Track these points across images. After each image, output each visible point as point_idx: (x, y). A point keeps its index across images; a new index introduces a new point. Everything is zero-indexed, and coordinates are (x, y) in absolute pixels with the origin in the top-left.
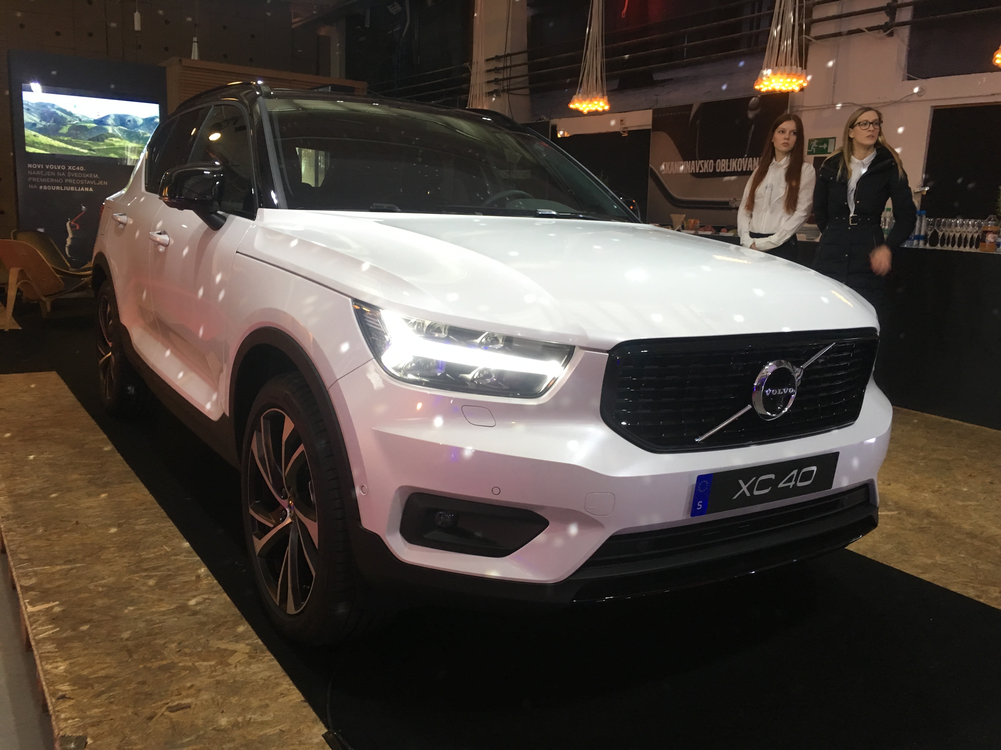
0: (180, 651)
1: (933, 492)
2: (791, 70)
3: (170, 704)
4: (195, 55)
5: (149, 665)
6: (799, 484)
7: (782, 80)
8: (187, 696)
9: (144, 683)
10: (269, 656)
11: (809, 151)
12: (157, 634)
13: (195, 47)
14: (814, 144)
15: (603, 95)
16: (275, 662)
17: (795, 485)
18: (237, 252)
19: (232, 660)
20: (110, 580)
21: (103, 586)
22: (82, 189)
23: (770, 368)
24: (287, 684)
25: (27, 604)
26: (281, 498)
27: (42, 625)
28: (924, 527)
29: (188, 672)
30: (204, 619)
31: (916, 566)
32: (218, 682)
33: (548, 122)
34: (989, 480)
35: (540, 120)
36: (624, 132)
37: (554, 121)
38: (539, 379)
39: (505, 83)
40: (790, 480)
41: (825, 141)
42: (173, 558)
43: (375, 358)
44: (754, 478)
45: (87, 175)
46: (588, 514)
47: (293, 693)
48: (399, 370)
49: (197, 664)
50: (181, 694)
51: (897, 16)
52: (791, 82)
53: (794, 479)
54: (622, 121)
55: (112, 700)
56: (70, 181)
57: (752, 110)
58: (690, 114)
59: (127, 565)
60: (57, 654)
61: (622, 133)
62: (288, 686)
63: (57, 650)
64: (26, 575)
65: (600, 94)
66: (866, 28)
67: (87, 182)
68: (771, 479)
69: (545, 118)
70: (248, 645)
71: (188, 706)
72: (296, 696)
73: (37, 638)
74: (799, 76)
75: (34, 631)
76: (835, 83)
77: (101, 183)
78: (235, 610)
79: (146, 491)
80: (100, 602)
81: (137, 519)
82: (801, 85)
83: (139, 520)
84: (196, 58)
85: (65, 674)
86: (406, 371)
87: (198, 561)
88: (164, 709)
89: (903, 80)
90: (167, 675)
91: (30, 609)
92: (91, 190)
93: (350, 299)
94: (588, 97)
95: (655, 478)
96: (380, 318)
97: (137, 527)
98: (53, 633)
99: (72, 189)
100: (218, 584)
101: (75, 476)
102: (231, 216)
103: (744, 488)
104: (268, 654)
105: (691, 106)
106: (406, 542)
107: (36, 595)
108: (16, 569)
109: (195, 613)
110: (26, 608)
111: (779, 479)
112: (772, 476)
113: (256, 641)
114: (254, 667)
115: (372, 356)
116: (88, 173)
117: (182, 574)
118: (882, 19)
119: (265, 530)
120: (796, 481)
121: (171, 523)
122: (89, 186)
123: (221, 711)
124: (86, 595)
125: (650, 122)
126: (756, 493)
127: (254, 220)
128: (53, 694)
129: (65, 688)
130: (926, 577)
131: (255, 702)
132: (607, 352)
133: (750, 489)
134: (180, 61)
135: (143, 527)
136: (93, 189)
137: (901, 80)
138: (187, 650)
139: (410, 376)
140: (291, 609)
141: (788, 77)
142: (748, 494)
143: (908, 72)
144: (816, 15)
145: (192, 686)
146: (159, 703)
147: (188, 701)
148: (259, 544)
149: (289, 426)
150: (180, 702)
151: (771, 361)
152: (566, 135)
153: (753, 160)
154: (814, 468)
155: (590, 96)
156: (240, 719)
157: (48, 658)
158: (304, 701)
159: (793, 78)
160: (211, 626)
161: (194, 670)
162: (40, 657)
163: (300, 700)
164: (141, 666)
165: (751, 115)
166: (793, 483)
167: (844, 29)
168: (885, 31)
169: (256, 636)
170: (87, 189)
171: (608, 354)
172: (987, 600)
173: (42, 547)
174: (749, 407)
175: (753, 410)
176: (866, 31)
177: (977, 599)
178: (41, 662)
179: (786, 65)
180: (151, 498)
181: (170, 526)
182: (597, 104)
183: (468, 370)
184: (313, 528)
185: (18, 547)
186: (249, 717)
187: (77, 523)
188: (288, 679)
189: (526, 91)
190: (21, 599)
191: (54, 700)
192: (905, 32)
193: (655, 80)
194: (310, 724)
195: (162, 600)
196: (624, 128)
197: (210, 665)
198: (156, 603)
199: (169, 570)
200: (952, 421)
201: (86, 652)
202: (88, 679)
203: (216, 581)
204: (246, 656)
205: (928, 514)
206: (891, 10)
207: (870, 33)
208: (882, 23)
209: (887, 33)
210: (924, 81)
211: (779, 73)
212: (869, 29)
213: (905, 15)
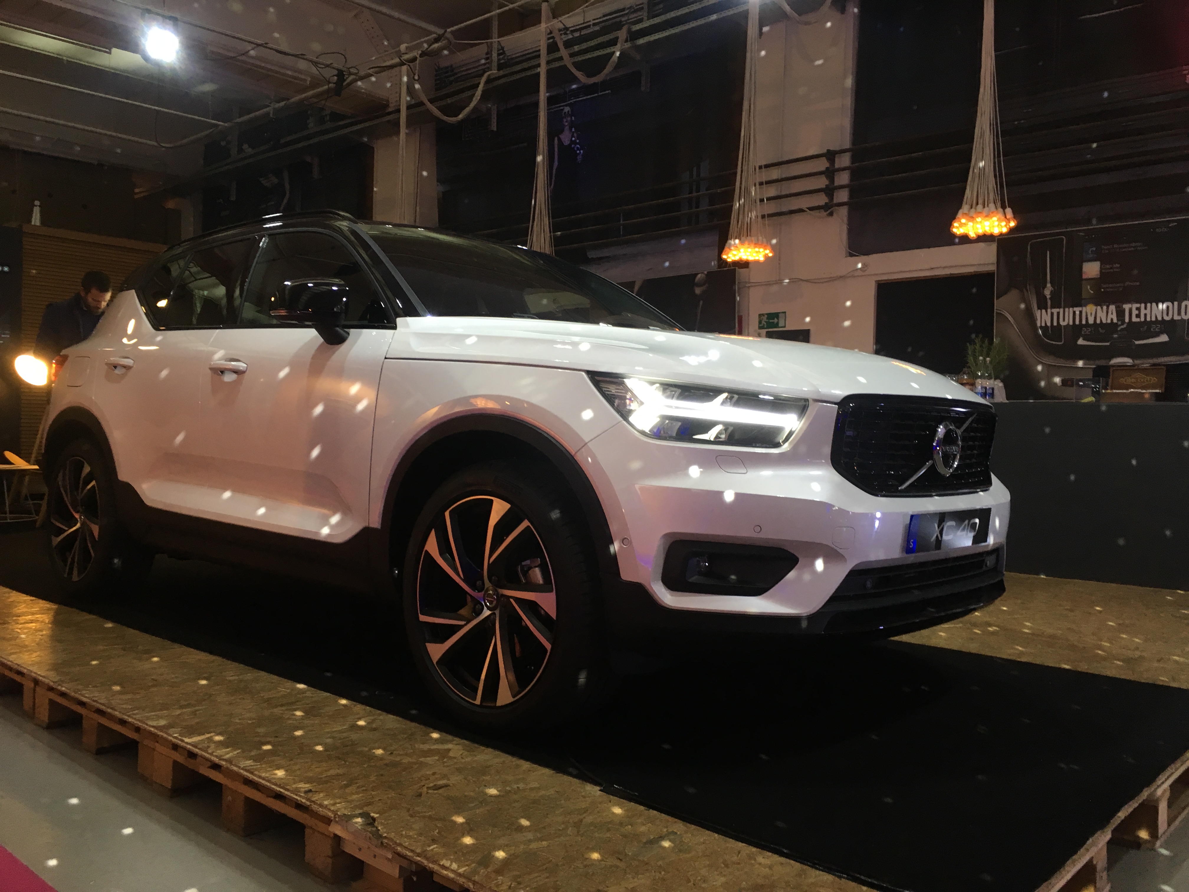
2: (758, 240)
3: (427, 785)
4: (36, 219)
5: (372, 764)
7: (749, 250)
8: (438, 779)
9: (382, 775)
11: (761, 325)
12: (351, 745)
13: (37, 211)
14: (765, 318)
18: (386, 358)
19: (453, 755)
20: (251, 715)
21: (249, 719)
23: (941, 430)
25: (178, 738)
26: (476, 591)
27: (217, 749)
29: (417, 765)
32: (458, 769)
38: (778, 430)
40: (964, 529)
41: (776, 315)
42: (300, 695)
43: (625, 420)
44: (943, 523)
46: (833, 546)
49: (420, 760)
50: (430, 779)
51: (835, 197)
52: (757, 252)
53: (966, 528)
55: (364, 788)
57: (699, 285)
59: (255, 703)
63: (260, 763)
64: (146, 719)
66: (807, 208)
68: (953, 525)
70: (456, 745)
71: (447, 785)
73: (223, 758)
74: (766, 246)
75: (214, 755)
76: (779, 260)
80: (260, 730)
82: (767, 254)
83: (224, 673)
84: (38, 224)
85: (290, 777)
88: (425, 789)
89: (846, 257)
90: (399, 769)
91: (189, 740)
93: (583, 373)
97: (230, 678)
98: (238, 753)
101: (100, 648)
102: (355, 330)
103: (938, 532)
105: (633, 283)
107: (181, 731)
108: (127, 716)
109: (374, 729)
110: (182, 740)
111: (958, 527)
112: (954, 523)
114: (482, 757)
115: (620, 419)
118: (821, 200)
119: (451, 630)
120: (967, 530)
123: (483, 786)
124: (239, 726)
126: (944, 538)
127: (394, 330)
128: (293, 792)
129: (303, 786)
131: (509, 778)
132: (837, 403)
133: (941, 533)
135: (235, 678)
141: (755, 247)
142: (940, 538)
143: (850, 250)
145: (435, 773)
146: (416, 786)
147: (442, 782)
148: (439, 650)
149: (499, 510)
150: (435, 783)
151: (941, 424)
154: (977, 520)
156: (508, 788)
159: (758, 249)
160: (403, 736)
161: (422, 764)
162: (245, 771)
164: (365, 766)
165: (698, 291)
166: (966, 532)
167: (784, 209)
168: (826, 211)
169: (458, 739)
171: (837, 406)
173: (138, 699)
174: (931, 461)
176: (807, 210)
178: (251, 774)
184: (547, 600)
186: (515, 786)
187: (154, 680)
190: (164, 735)
191: (301, 795)
192: (844, 211)
193: (589, 257)
194: (579, 785)
197: (436, 760)
198: (323, 726)
199: (307, 704)
201: (293, 762)
202: (320, 778)
204: (464, 751)
206: (829, 191)
207: (811, 212)
208: (822, 203)
209: (828, 212)
210: (866, 257)
211: (747, 243)
212: (811, 209)
213: (843, 196)
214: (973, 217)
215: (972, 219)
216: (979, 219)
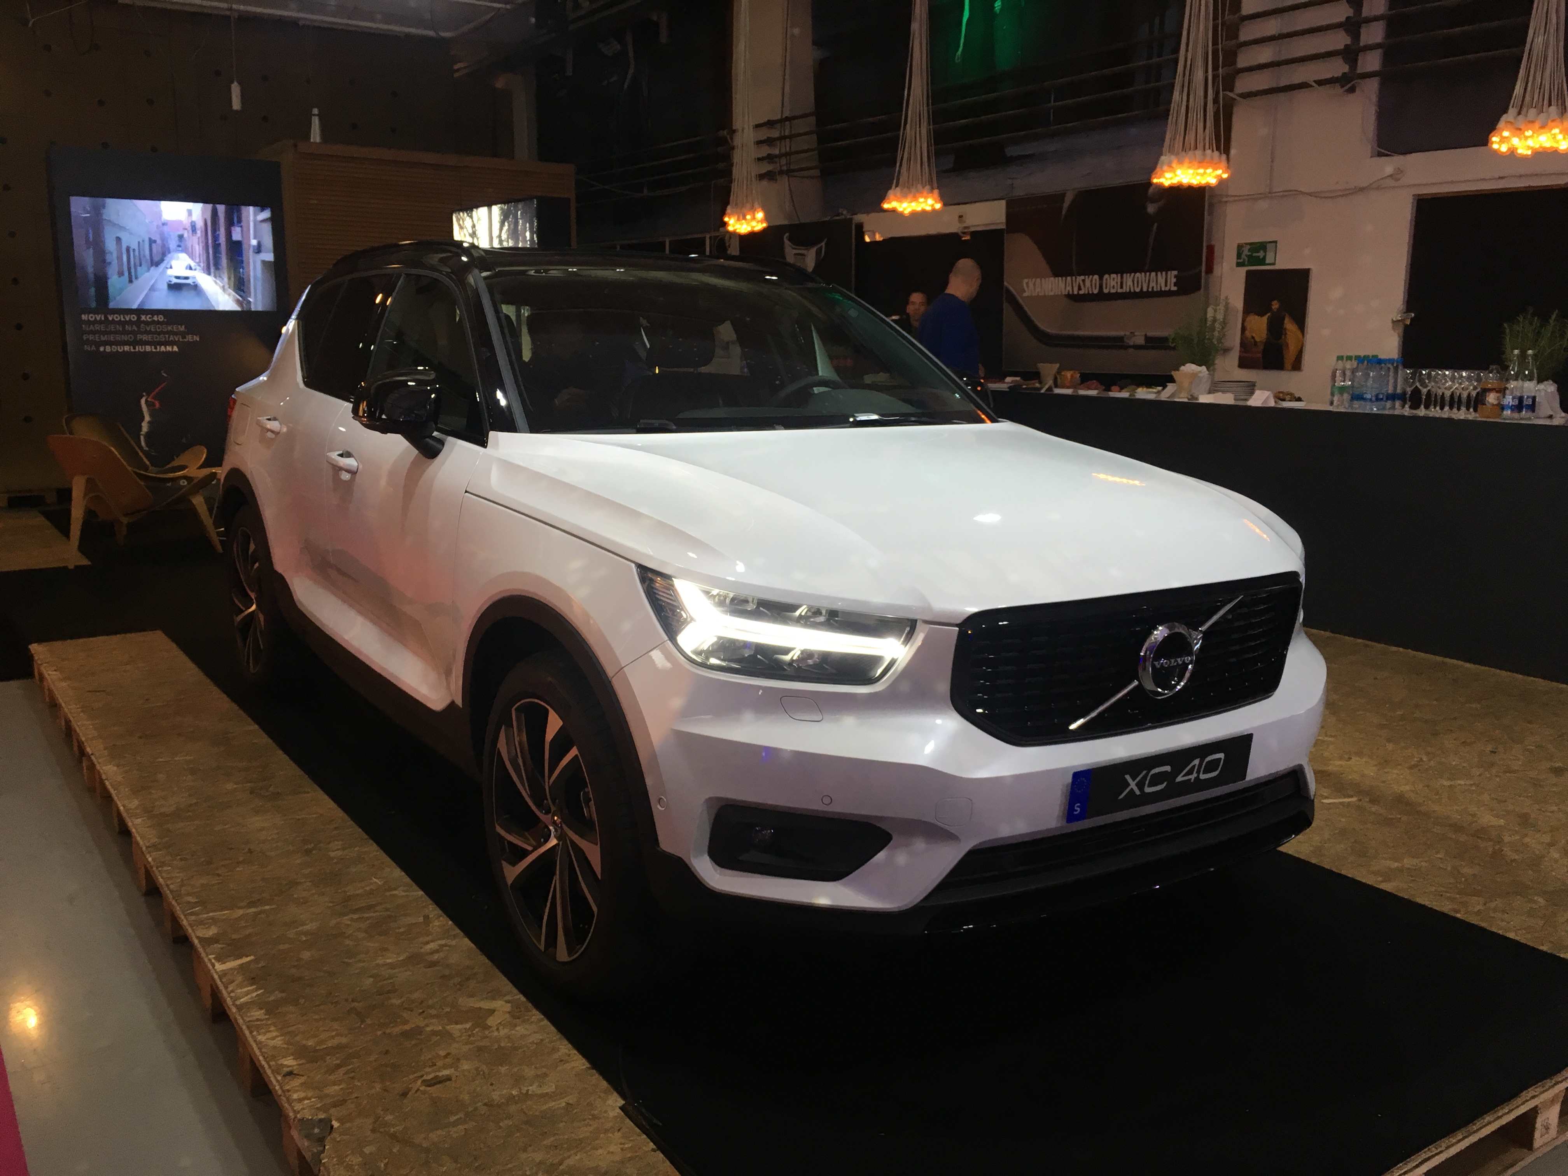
0: (423, 1012)
1: (1411, 768)
2: (1204, 155)
3: (425, 1077)
4: (316, 135)
5: (388, 1031)
6: (1203, 776)
7: (1191, 171)
8: (445, 1067)
9: (387, 1052)
10: (536, 1015)
11: (1239, 261)
12: (389, 992)
13: (316, 121)
14: (1246, 252)
15: (932, 189)
16: (546, 1022)
17: (1197, 778)
18: (466, 492)
19: (491, 1021)
20: (311, 927)
21: (305, 933)
22: (163, 349)
23: (1160, 633)
24: (565, 1048)
25: (213, 961)
26: (542, 812)
27: (240, 986)
28: (1393, 819)
29: (439, 1037)
30: (447, 972)
31: (1375, 873)
32: (480, 1049)
33: (851, 220)
34: (1489, 748)
35: (838, 215)
36: (964, 233)
37: (859, 218)
38: (874, 660)
39: (784, 161)
40: (1190, 772)
41: (1262, 246)
42: (388, 894)
43: (670, 640)
44: (1144, 772)
45: (170, 328)
46: (939, 824)
47: (575, 1058)
48: (699, 653)
49: (448, 1027)
50: (435, 1065)
51: (1359, 62)
52: (1205, 173)
53: (1196, 770)
54: (961, 217)
55: (352, 1075)
56: (145, 338)
57: (1153, 201)
58: (1061, 208)
59: (331, 905)
60: (269, 1022)
61: (962, 235)
62: (567, 1051)
63: (267, 1017)
64: (202, 923)
65: (928, 187)
66: (1315, 81)
67: (169, 337)
68: (1166, 772)
69: (845, 212)
70: (507, 1002)
71: (449, 1079)
72: (580, 1063)
73: (238, 1003)
74: (1216, 164)
75: (232, 994)
76: (1272, 161)
77: (189, 338)
78: (483, 959)
79: (331, 804)
80: (306, 955)
81: (329, 843)
82: (1220, 176)
83: (331, 845)
84: (318, 140)
85: (285, 1046)
86: (709, 653)
87: (422, 895)
88: (419, 1082)
89: (1371, 157)
90: (413, 1042)
91: (219, 967)
92: (176, 349)
93: (633, 565)
94: (910, 192)
95: (1018, 778)
96: (675, 591)
97: (332, 854)
98: (257, 995)
99: (148, 348)
100: (454, 926)
101: (230, 786)
102: (450, 440)
103: (1133, 785)
104: (535, 1011)
105: (1061, 197)
106: (716, 866)
107: (222, 948)
108: (185, 916)
109: (433, 964)
110: (213, 966)
111: (1176, 772)
112: (1168, 768)
113: (518, 997)
114: (521, 1030)
115: (666, 638)
116: (170, 325)
117: (406, 915)
118: (1338, 68)
119: (520, 854)
120: (1198, 772)
121: (374, 847)
122: (172, 343)
123: (490, 1083)
124: (287, 946)
125: (1003, 219)
126: (1148, 790)
127: (486, 447)
128: (276, 1071)
129: (289, 1062)
130: (1387, 887)
131: (529, 1072)
132: (957, 625)
133: (1141, 785)
134: (295, 146)
135: (339, 853)
136: (178, 347)
137: (1370, 155)
138: (433, 1012)
139: (713, 661)
140: (562, 954)
141: (1199, 168)
142: (1138, 792)
143: (1379, 146)
144: (1244, 60)
145: (448, 1054)
146: (411, 1077)
147: (446, 1072)
148: (512, 872)
149: (554, 723)
150: (437, 1074)
151: (1161, 625)
152: (878, 238)
153: (1157, 275)
154: (1221, 756)
155: (913, 190)
156: (514, 1092)
157: (258, 1028)
158: (593, 1068)
159: (1206, 168)
160: (457, 980)
161: (446, 1036)
162: (248, 1027)
163: (584, 1067)
164: (379, 1033)
165: (1151, 209)
166: (1195, 775)
167: (1283, 83)
168: (1342, 87)
169: (515, 991)
170: (169, 348)
171: (957, 629)
172: (1466, 916)
173: (213, 885)
174: (1136, 683)
175: (1140, 687)
176: (1314, 84)
177: (1452, 914)
178: (251, 1032)
179: (1196, 148)
180: (340, 813)
181: (373, 850)
182: (924, 202)
183: (787, 651)
184: (593, 853)
185: (182, 885)
186: (526, 1089)
187: (250, 851)
188: (565, 1042)
189: (816, 172)
190: (203, 955)
191: (279, 1078)
192: (1372, 87)
193: (1009, 155)
194: (602, 1095)
195: (386, 950)
196: (965, 228)
197: (465, 1029)
198: (379, 952)
199: (387, 910)
200: (1447, 660)
201: (305, 1018)
202: (316, 1051)
203: (450, 922)
204: (507, 1016)
205: (1400, 800)
206: (1351, 54)
207: (1322, 88)
208: (1338, 74)
209: (1346, 88)
210: (1402, 157)
211: (1187, 160)
212: (1320, 83)
213: (1372, 62)
214: (1520, 129)
215: (1518, 131)
216: (1529, 133)
